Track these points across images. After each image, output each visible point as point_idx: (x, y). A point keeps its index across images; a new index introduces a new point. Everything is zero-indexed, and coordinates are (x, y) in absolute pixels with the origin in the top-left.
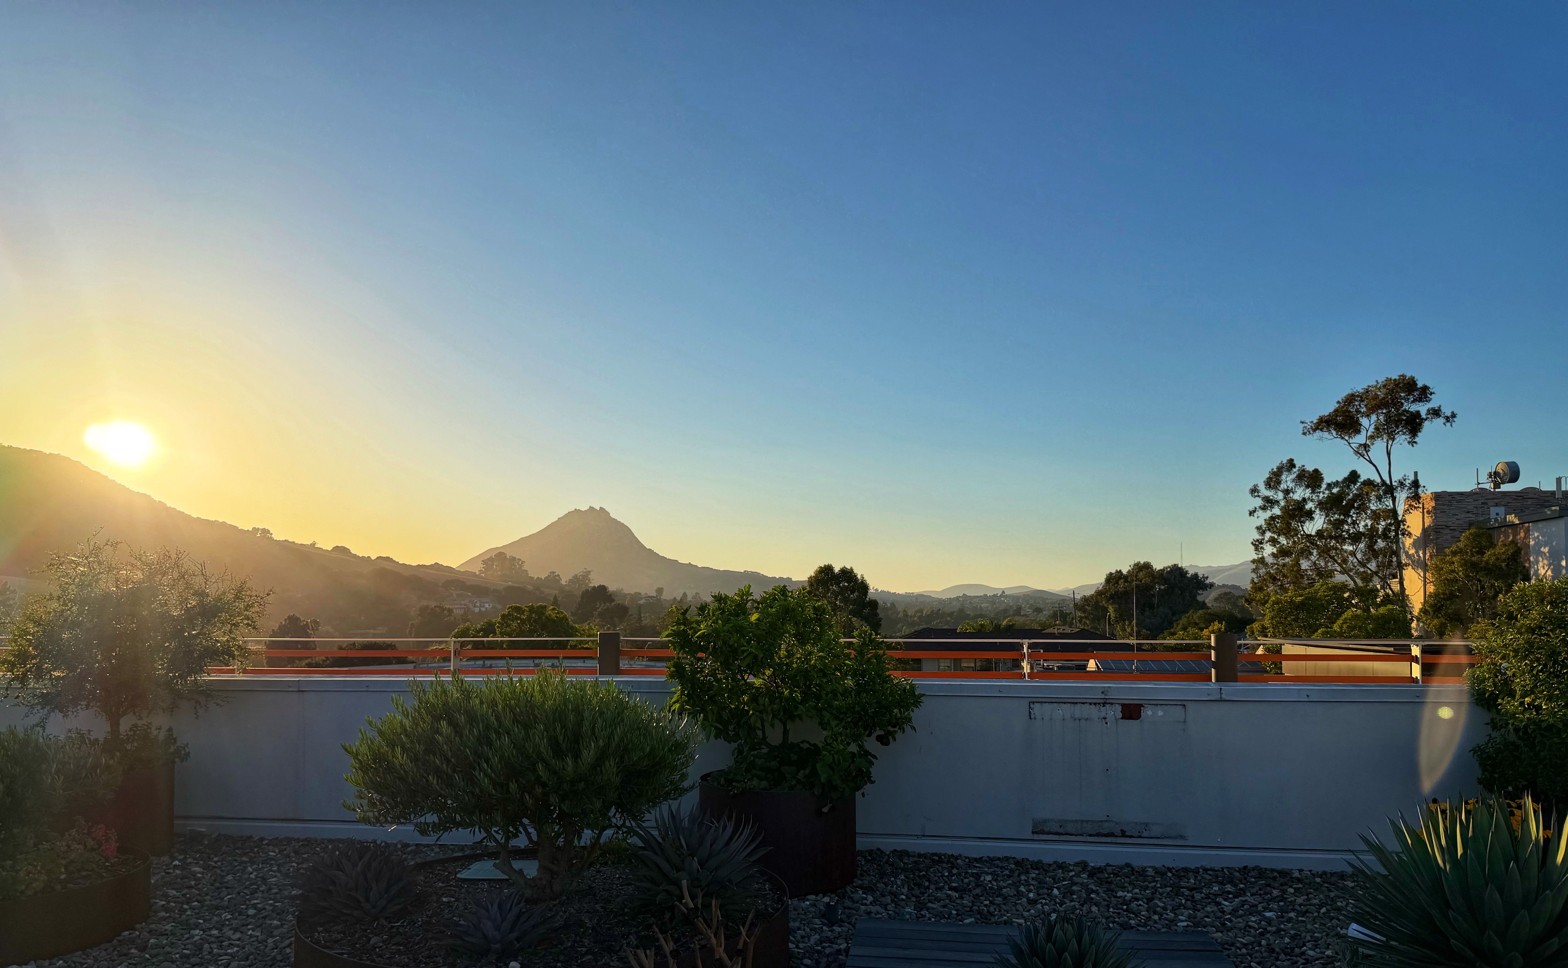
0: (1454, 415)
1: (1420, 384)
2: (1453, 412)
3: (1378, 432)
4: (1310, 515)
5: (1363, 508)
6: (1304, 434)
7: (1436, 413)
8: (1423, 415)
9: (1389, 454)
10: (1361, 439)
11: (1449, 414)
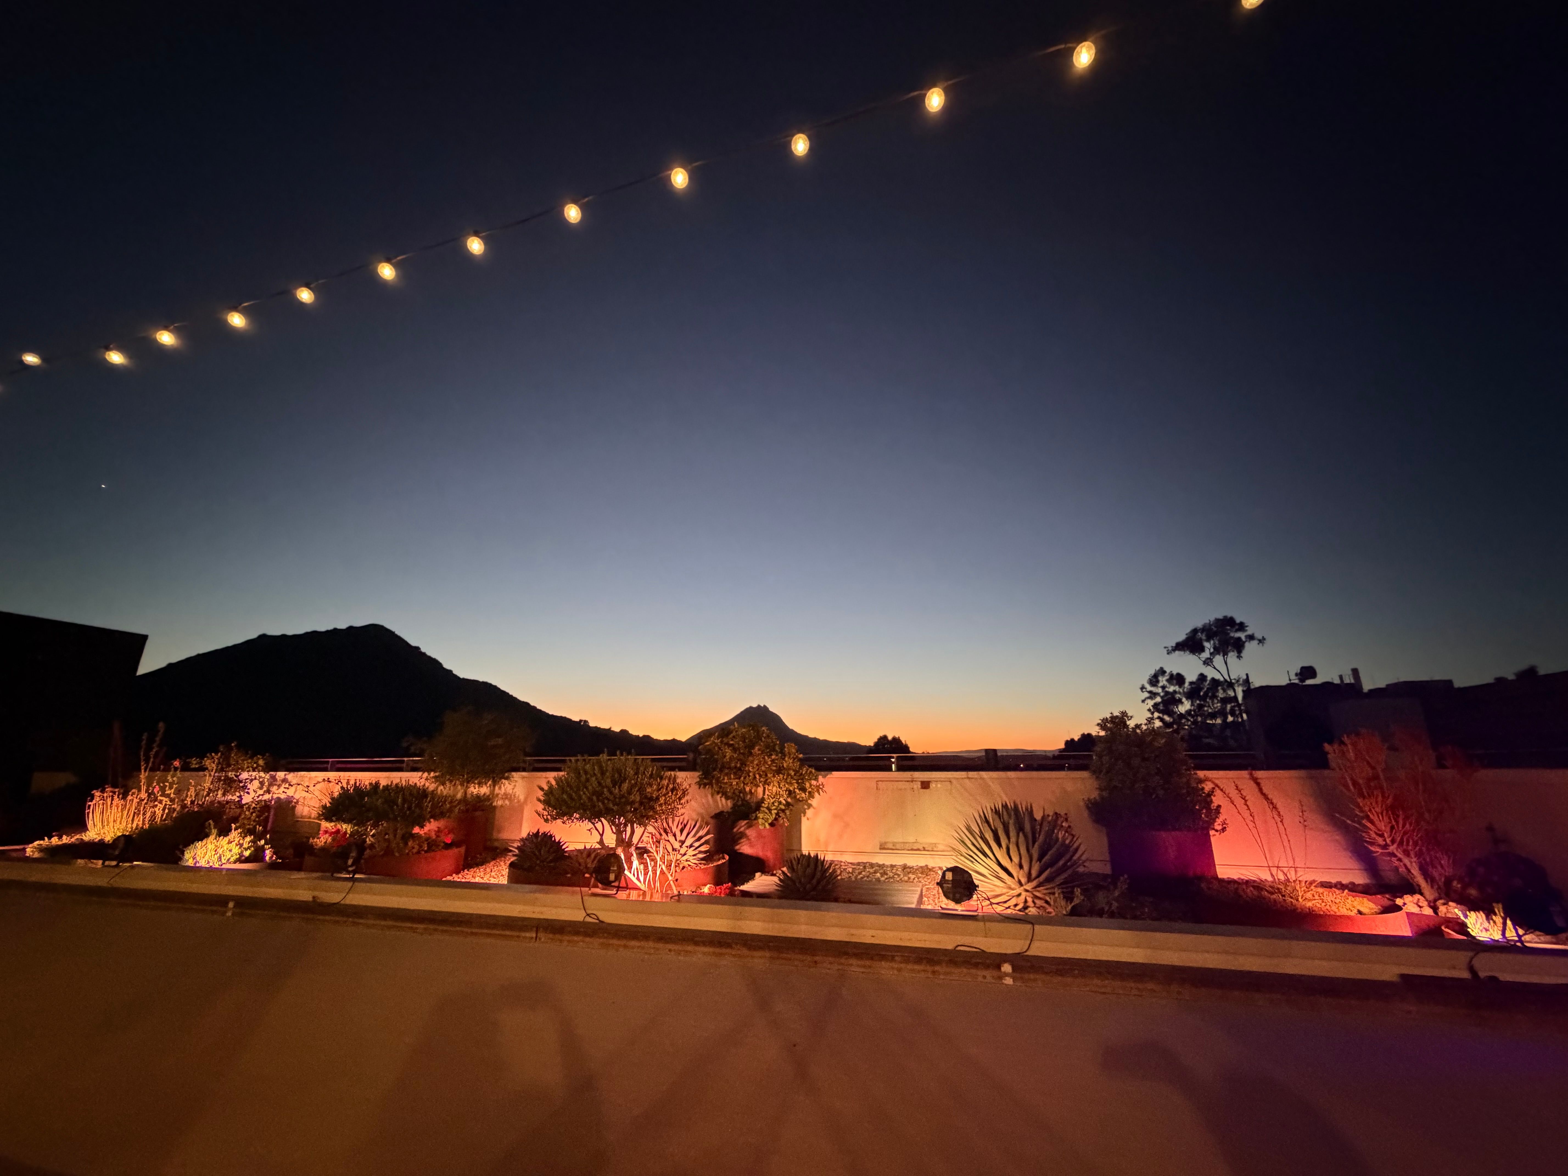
0: (1264, 639)
1: (1238, 621)
2: (1263, 637)
3: (1217, 651)
4: (1180, 701)
5: (1214, 696)
6: (1168, 654)
7: (1251, 638)
8: (1243, 639)
9: (1226, 663)
10: (1206, 655)
11: (1260, 638)
